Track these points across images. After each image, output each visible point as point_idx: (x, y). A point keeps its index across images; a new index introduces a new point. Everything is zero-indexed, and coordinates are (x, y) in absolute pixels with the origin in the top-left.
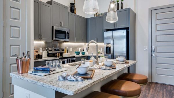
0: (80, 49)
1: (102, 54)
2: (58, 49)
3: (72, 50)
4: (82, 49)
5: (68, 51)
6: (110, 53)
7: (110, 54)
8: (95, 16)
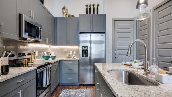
0: (47, 53)
1: (74, 58)
2: (23, 53)
3: (38, 54)
4: (48, 52)
5: (35, 55)
6: (87, 56)
7: (88, 58)
8: (65, 16)
